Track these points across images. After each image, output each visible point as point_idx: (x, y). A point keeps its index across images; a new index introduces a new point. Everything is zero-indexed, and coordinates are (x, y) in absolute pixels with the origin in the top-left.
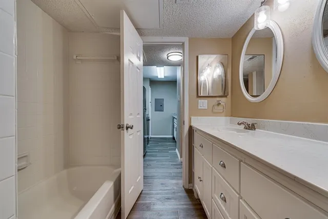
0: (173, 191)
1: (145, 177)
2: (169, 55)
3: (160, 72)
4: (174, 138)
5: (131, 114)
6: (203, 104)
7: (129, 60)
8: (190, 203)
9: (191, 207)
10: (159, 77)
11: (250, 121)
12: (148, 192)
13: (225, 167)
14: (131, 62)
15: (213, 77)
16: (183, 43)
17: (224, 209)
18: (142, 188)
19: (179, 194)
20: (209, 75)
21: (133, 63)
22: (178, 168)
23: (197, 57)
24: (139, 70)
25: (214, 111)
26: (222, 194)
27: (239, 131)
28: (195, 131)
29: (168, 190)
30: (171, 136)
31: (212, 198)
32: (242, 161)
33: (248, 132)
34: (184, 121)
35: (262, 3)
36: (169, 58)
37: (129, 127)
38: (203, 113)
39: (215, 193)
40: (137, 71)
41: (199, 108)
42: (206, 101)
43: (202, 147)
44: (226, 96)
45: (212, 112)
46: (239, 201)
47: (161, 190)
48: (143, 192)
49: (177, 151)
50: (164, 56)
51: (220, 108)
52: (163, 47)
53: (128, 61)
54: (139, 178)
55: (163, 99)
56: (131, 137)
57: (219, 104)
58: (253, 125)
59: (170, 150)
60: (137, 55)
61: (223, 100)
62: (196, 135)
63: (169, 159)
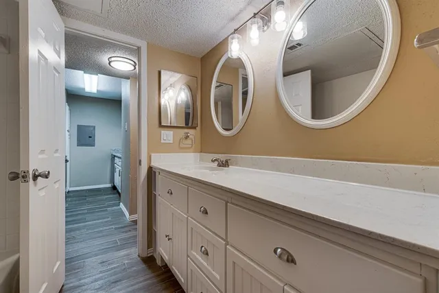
0: (124, 267)
1: (69, 261)
2: (113, 59)
3: (91, 83)
4: (114, 188)
5: (42, 152)
6: (168, 136)
7: (39, 52)
8: (152, 275)
9: (155, 280)
10: (88, 89)
11: (222, 157)
12: (77, 283)
13: (207, 213)
14: (43, 56)
15: (176, 101)
16: (139, 48)
17: (205, 264)
18: (62, 281)
19: (135, 268)
20: (170, 98)
21: (46, 59)
22: (126, 232)
23: (160, 73)
24: (59, 73)
25: (182, 145)
26: (202, 247)
27: (212, 169)
28: (157, 174)
29: (115, 268)
30: (109, 185)
31: (188, 256)
32: (228, 202)
33: (223, 170)
34: (140, 161)
35: (235, 30)
36: (112, 64)
37: (39, 175)
38: (167, 148)
39: (192, 249)
40: (54, 75)
41: (162, 141)
42: (172, 132)
43: (172, 193)
44: (195, 128)
45: (178, 148)
46: (226, 248)
47: (101, 272)
48: (65, 287)
49: (122, 206)
50: (104, 59)
51: (189, 141)
52: (103, 45)
53: (37, 54)
54: (58, 263)
55: (94, 127)
56: (42, 193)
57: (187, 137)
58: (227, 161)
59: (109, 206)
60: (54, 47)
61: (191, 132)
62: (159, 179)
63: (110, 221)
